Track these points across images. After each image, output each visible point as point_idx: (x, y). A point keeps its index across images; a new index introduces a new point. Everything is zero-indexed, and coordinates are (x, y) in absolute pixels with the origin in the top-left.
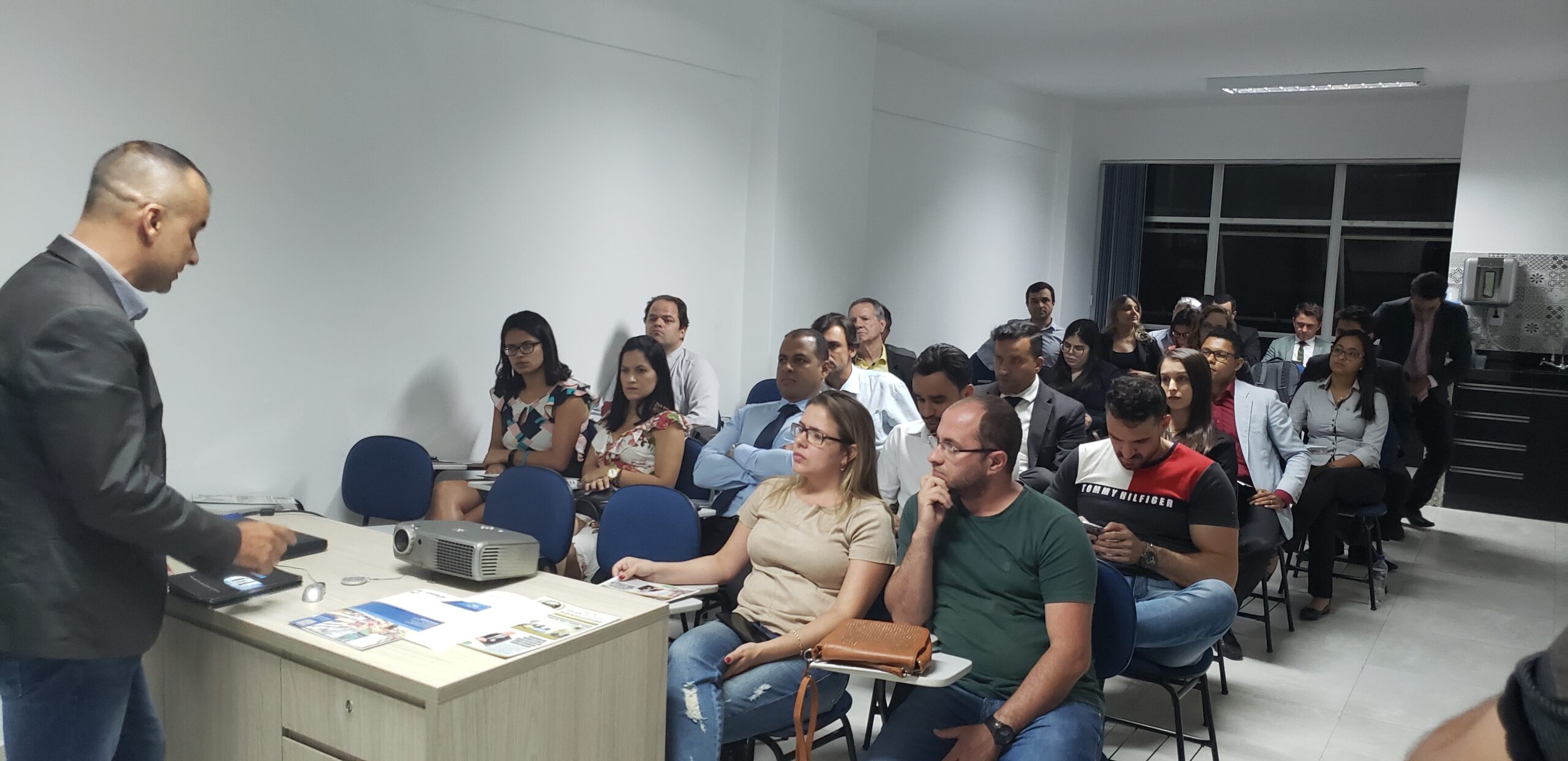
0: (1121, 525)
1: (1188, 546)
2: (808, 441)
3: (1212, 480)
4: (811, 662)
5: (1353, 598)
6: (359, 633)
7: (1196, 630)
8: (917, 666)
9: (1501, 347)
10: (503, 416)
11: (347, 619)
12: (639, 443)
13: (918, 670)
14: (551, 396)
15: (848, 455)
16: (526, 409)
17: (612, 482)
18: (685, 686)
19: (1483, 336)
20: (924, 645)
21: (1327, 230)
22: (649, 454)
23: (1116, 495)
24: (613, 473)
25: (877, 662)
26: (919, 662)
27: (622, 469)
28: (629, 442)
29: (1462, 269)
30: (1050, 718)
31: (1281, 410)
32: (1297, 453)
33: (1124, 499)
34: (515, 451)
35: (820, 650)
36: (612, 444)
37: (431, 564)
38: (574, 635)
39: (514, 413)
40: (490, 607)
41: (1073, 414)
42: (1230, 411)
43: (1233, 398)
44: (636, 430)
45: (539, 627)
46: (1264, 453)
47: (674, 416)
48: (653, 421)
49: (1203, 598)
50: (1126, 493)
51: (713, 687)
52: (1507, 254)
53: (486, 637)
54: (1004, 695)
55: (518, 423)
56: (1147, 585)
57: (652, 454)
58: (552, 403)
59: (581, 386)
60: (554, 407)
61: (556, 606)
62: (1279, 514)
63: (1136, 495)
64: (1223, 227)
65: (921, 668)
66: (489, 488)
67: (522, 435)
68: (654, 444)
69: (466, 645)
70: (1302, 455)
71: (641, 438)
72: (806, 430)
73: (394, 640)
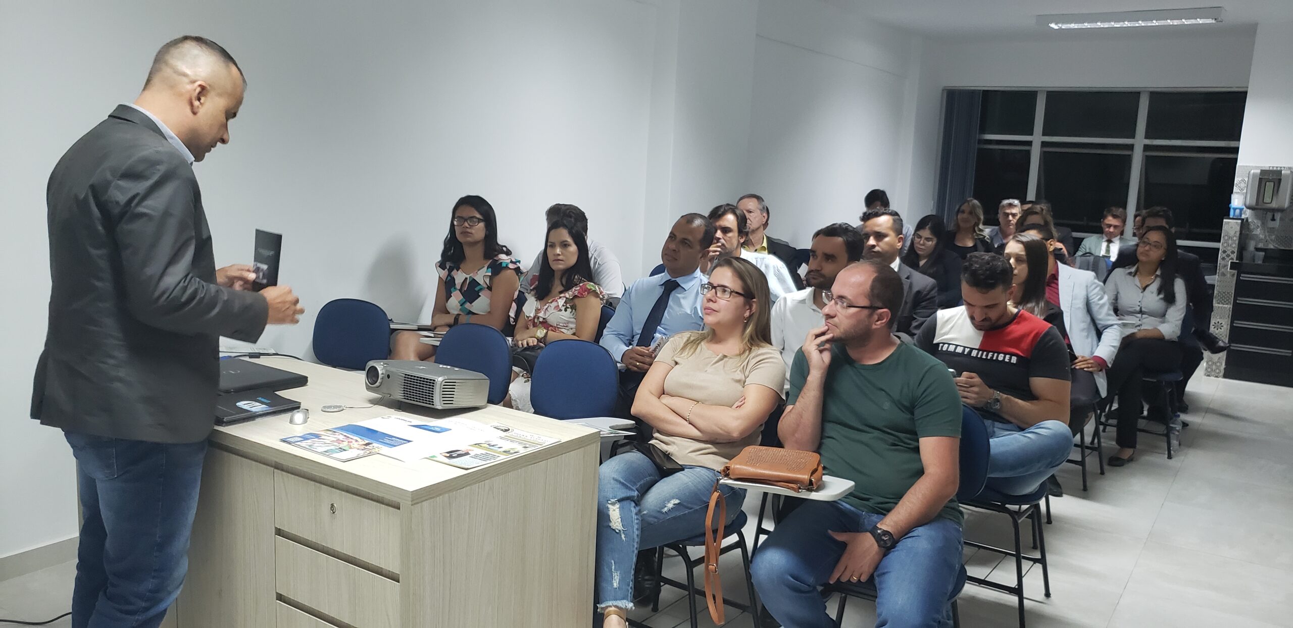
0: (973, 374)
1: (1029, 395)
2: (717, 296)
3: (1051, 340)
4: (721, 479)
5: (1152, 449)
6: (340, 448)
7: (1039, 462)
8: (811, 483)
9: (1277, 246)
10: (447, 286)
11: (331, 438)
12: (563, 308)
13: (812, 486)
14: (487, 268)
15: (750, 309)
16: (466, 278)
17: (539, 340)
18: (609, 502)
19: (1262, 236)
20: (816, 466)
21: (1131, 147)
22: (571, 318)
23: (968, 352)
24: (541, 333)
25: (777, 479)
26: (813, 480)
27: (548, 330)
28: (555, 308)
29: (1246, 179)
30: (920, 531)
31: (1098, 288)
32: (1112, 325)
33: (975, 356)
34: (458, 315)
35: (729, 470)
36: (539, 310)
37: (398, 395)
38: (523, 452)
39: (456, 282)
40: (451, 430)
41: (928, 288)
42: (1055, 290)
43: (1057, 279)
44: (560, 297)
45: (493, 446)
46: (1083, 325)
47: (593, 286)
48: (575, 290)
49: (1045, 435)
50: (976, 351)
51: (633, 504)
52: (1284, 167)
53: (448, 453)
54: (884, 511)
55: (460, 290)
56: (994, 427)
57: (573, 318)
58: (490, 274)
59: (514, 260)
60: (491, 278)
61: (506, 431)
62: (1095, 376)
63: (985, 353)
64: (1044, 144)
65: (814, 485)
66: (438, 344)
67: (464, 300)
68: (575, 310)
69: (431, 458)
70: (1115, 327)
71: (565, 304)
72: (714, 287)
73: (370, 454)
